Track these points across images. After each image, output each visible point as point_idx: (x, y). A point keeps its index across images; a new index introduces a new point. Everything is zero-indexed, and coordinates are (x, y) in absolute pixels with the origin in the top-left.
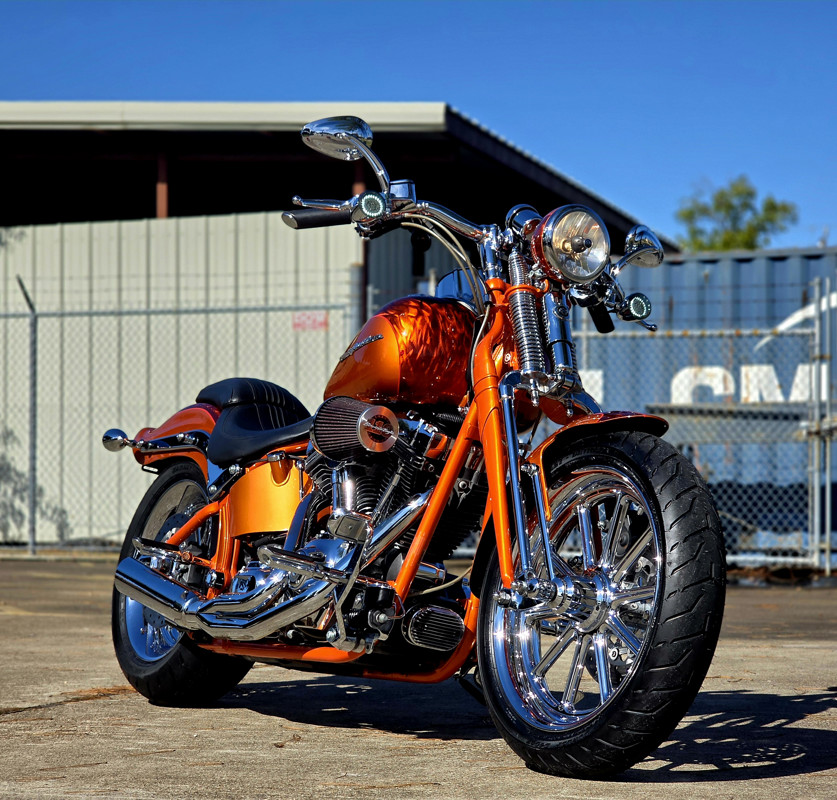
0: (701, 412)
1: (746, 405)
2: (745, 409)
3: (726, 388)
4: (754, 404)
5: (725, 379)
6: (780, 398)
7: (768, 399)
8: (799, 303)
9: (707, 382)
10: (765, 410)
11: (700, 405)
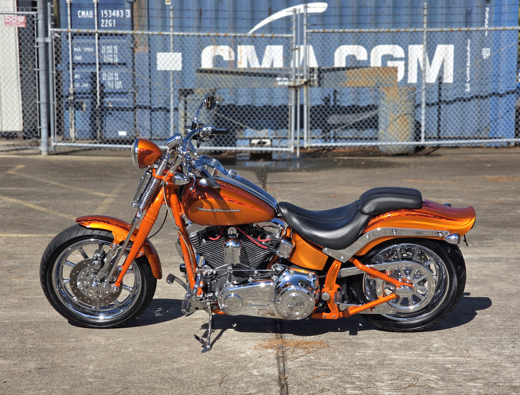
0: (216, 72)
1: (240, 69)
2: (240, 71)
3: (230, 57)
4: (245, 69)
5: (230, 52)
6: (258, 66)
7: (252, 66)
8: (267, 13)
9: (221, 54)
10: (250, 71)
11: (216, 69)
